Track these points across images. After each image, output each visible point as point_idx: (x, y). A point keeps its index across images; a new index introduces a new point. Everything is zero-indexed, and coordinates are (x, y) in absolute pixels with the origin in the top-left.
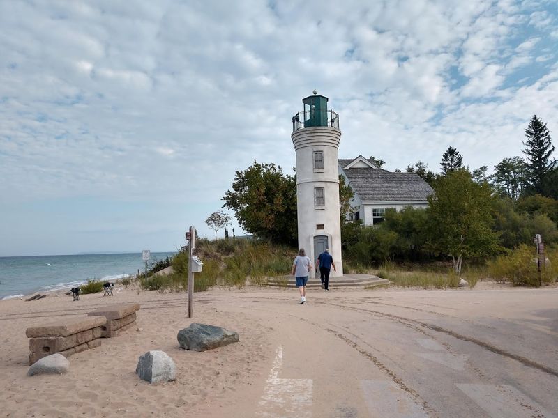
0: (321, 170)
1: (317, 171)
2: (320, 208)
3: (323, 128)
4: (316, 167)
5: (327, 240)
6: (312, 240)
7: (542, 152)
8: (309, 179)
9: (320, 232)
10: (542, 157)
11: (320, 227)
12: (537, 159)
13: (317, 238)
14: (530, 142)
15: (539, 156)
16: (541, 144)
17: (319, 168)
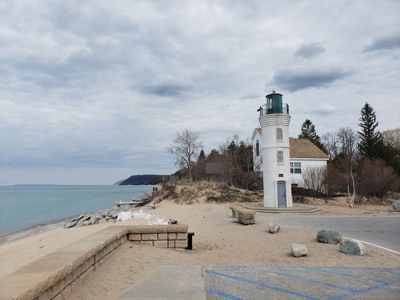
0: (281, 140)
1: (278, 140)
2: (280, 163)
3: (280, 114)
4: (278, 138)
5: (285, 184)
6: (276, 183)
7: (370, 126)
8: (273, 146)
9: (281, 179)
10: (371, 129)
11: (281, 175)
12: (367, 130)
13: (279, 182)
14: (363, 119)
15: (368, 128)
16: (369, 120)
17: (280, 139)
